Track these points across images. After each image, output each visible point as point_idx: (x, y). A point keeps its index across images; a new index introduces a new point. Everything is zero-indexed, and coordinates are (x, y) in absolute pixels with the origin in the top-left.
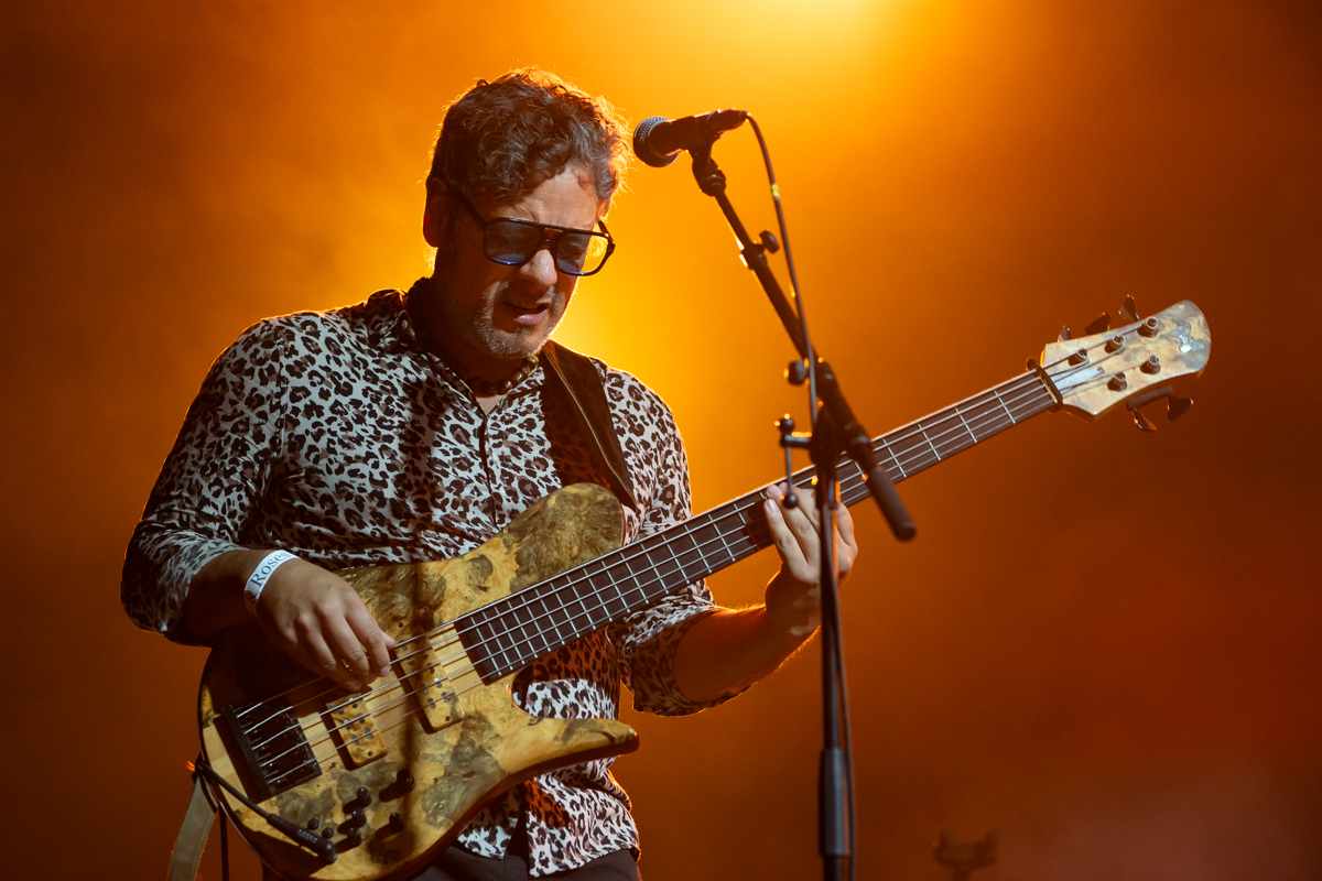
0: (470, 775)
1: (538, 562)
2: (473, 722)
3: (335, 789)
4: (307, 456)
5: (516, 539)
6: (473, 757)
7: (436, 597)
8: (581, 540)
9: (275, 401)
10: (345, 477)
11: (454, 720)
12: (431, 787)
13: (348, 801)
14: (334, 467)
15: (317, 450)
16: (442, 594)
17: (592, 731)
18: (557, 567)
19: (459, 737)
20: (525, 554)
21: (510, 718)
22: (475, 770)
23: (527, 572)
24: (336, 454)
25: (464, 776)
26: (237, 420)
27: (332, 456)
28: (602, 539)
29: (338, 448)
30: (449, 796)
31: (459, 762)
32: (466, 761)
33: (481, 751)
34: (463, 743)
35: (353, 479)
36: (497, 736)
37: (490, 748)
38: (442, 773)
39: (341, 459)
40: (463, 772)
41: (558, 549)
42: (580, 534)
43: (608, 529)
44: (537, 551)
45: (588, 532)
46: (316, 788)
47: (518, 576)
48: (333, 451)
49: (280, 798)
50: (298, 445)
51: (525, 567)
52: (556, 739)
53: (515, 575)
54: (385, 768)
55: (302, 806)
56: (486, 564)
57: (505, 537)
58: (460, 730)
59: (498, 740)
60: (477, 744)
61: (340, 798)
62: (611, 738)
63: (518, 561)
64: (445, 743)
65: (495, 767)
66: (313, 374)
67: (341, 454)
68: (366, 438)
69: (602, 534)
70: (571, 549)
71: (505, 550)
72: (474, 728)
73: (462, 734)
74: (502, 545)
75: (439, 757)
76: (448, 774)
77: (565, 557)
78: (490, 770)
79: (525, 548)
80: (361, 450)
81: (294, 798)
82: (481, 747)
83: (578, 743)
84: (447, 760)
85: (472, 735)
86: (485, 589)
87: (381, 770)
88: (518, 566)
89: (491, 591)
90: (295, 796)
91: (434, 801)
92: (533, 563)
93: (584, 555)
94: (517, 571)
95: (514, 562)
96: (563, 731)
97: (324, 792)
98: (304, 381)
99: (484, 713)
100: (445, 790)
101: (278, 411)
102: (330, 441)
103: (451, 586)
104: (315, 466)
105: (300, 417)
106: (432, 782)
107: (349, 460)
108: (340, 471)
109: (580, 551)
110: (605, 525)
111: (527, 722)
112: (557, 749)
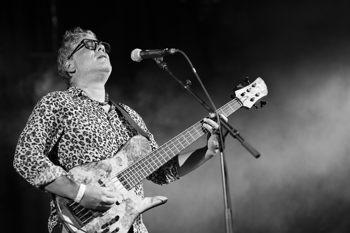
0: (131, 214)
1: (133, 157)
2: (128, 201)
3: (99, 223)
4: (73, 125)
5: (125, 151)
6: (131, 210)
7: (110, 169)
8: (141, 150)
9: (60, 112)
10: (85, 130)
11: (124, 200)
12: (123, 219)
13: (103, 225)
14: (81, 127)
15: (75, 123)
16: (111, 168)
17: (157, 200)
18: (137, 158)
19: (126, 205)
20: (129, 155)
21: (137, 198)
22: (132, 213)
23: (130, 160)
24: (81, 124)
25: (130, 215)
26: (51, 116)
27: (80, 125)
28: (146, 150)
29: (81, 122)
30: (127, 221)
31: (127, 211)
32: (129, 211)
33: (132, 208)
34: (127, 206)
35: (87, 130)
36: (135, 204)
37: (134, 207)
38: (124, 215)
39: (82, 125)
40: (129, 214)
41: (136, 153)
42: (141, 149)
43: (147, 147)
44: (131, 154)
45: (143, 148)
46: (94, 223)
47: (129, 161)
48: (80, 123)
49: (86, 226)
50: (70, 123)
51: (130, 159)
52: (149, 203)
53: (128, 161)
54: (110, 215)
55: (92, 228)
56: (120, 159)
57: (122, 151)
58: (126, 203)
59: (135, 205)
60: (131, 206)
61: (101, 225)
62: (162, 201)
63: (128, 157)
64: (123, 207)
65: (137, 212)
66: (67, 105)
67: (82, 124)
68: (87, 120)
69: (146, 148)
70: (139, 153)
71: (124, 155)
72: (129, 202)
73: (126, 204)
74: (122, 153)
75: (122, 211)
76: (126, 215)
77: (139, 155)
78: (136, 213)
79: (128, 154)
80: (87, 123)
81: (89, 226)
82: (132, 207)
83: (155, 203)
84: (125, 212)
85: (129, 204)
86: (121, 165)
87: (109, 216)
88: (128, 159)
89: (123, 166)
90: (89, 225)
91: (124, 222)
92: (131, 158)
93: (143, 154)
94: (128, 160)
95: (127, 158)
96: (151, 201)
97: (96, 223)
98: (66, 106)
99: (130, 198)
100: (126, 219)
101: (62, 114)
102: (79, 121)
103: (113, 166)
104: (75, 128)
105: (68, 116)
106: (122, 218)
107: (85, 125)
108: (83, 128)
109: (142, 153)
110: (146, 146)
111: (141, 199)
112: (150, 205)
